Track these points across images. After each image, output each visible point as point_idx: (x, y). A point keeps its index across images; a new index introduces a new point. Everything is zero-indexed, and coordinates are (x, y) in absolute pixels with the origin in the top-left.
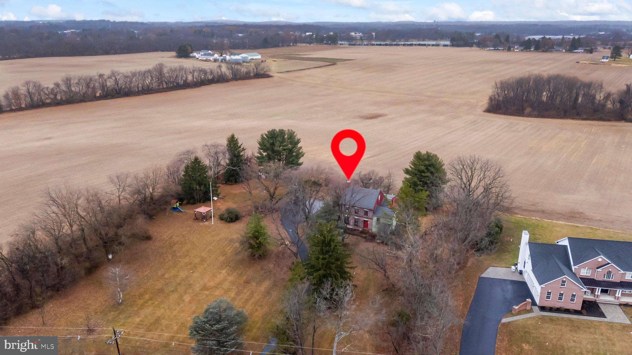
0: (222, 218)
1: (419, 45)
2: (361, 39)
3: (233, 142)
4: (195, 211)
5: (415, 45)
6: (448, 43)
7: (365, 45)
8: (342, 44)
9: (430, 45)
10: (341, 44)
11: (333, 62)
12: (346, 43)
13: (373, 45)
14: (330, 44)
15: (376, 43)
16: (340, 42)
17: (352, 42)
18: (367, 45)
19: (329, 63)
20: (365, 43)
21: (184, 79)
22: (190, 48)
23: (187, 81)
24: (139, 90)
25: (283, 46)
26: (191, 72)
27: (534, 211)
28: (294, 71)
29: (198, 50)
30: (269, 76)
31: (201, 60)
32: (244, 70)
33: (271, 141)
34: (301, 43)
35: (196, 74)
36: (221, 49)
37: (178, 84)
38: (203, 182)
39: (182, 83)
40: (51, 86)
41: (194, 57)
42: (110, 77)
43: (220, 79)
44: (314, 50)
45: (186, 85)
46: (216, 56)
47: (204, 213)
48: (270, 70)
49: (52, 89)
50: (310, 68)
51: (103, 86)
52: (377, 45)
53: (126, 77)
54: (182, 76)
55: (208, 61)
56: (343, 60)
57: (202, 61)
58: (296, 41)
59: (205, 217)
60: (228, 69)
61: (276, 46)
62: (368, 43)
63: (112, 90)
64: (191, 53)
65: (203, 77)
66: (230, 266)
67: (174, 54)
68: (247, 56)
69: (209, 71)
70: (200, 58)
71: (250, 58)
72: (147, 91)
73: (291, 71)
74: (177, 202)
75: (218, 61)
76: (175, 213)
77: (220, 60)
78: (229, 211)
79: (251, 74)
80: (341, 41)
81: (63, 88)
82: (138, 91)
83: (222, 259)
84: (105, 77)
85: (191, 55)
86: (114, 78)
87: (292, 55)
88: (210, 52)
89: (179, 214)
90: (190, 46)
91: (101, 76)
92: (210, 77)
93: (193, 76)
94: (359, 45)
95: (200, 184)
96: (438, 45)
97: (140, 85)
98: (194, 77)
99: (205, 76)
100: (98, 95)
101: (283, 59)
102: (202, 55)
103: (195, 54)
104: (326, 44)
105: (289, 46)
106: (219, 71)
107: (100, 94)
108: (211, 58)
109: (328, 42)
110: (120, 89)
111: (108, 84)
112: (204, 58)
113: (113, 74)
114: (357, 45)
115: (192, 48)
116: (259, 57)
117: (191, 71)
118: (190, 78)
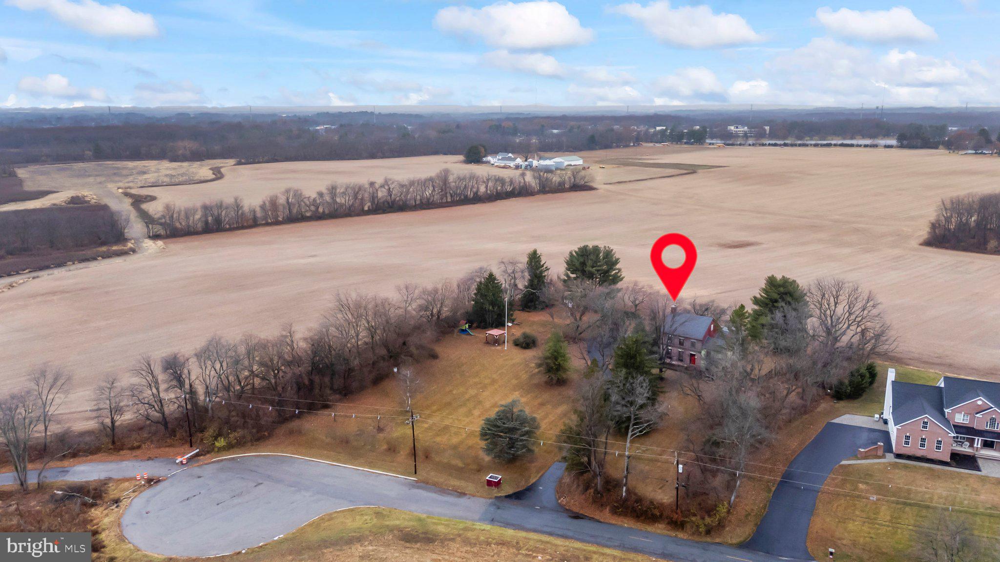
0: (517, 344)
1: (842, 145)
2: (746, 136)
3: (534, 259)
4: (487, 334)
5: (835, 145)
6: (893, 142)
7: (750, 145)
8: (713, 144)
9: (860, 146)
10: (710, 144)
11: (691, 170)
12: (719, 142)
13: (763, 145)
14: (692, 144)
15: (768, 142)
16: (708, 141)
17: (729, 140)
18: (753, 145)
19: (686, 172)
20: (751, 142)
21: (475, 190)
22: (483, 150)
23: (479, 193)
24: (417, 203)
25: (618, 147)
26: (484, 182)
27: (938, 364)
28: (630, 181)
29: (495, 152)
30: (591, 189)
31: (496, 166)
32: (556, 179)
33: (582, 260)
34: (647, 142)
35: (490, 184)
36: (525, 151)
37: (466, 197)
38: (497, 303)
39: (472, 196)
40: (314, 195)
41: (488, 162)
42: (382, 186)
43: (522, 192)
44: (664, 153)
45: (477, 199)
46: (519, 161)
47: (497, 336)
48: (593, 180)
49: (314, 200)
50: (654, 178)
51: (373, 197)
52: (769, 145)
53: (402, 186)
54: (473, 187)
55: (506, 168)
56: (708, 167)
57: (499, 167)
58: (639, 140)
59: (497, 342)
60: (534, 178)
61: (607, 146)
62: (754, 142)
63: (384, 203)
64: (484, 157)
65: (499, 188)
66: (524, 389)
67: (461, 158)
68: (563, 161)
69: (508, 180)
70: (496, 164)
71: (566, 163)
72: (426, 205)
73: (625, 182)
74: (466, 324)
75: (521, 168)
76: (464, 336)
77: (523, 167)
78: (526, 336)
79: (566, 185)
80: (712, 138)
81: (327, 198)
82: (416, 205)
83: (514, 382)
84: (377, 186)
85: (484, 159)
86: (387, 187)
87: (630, 160)
88: (510, 155)
89: (468, 337)
90: (484, 147)
91: (372, 184)
92: (509, 189)
93: (486, 187)
94: (740, 145)
95: (493, 304)
96: (875, 146)
97: (418, 197)
98: (488, 188)
99: (502, 187)
100: (366, 208)
101: (614, 166)
102: (499, 160)
103: (489, 158)
104: (686, 143)
105: (627, 146)
106: (522, 181)
107: (369, 207)
108: (512, 164)
109: (690, 140)
110: (394, 202)
111: (380, 194)
112: (502, 164)
113: (386, 182)
114: (737, 145)
115: (486, 150)
116: (580, 162)
117: (485, 180)
118: (482, 189)
